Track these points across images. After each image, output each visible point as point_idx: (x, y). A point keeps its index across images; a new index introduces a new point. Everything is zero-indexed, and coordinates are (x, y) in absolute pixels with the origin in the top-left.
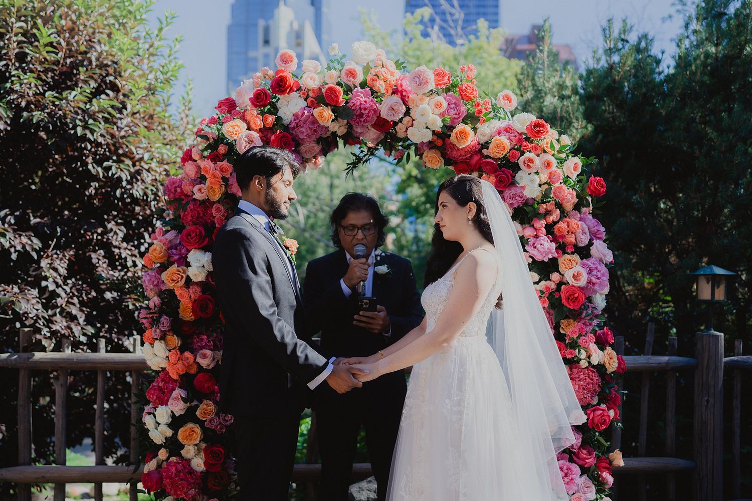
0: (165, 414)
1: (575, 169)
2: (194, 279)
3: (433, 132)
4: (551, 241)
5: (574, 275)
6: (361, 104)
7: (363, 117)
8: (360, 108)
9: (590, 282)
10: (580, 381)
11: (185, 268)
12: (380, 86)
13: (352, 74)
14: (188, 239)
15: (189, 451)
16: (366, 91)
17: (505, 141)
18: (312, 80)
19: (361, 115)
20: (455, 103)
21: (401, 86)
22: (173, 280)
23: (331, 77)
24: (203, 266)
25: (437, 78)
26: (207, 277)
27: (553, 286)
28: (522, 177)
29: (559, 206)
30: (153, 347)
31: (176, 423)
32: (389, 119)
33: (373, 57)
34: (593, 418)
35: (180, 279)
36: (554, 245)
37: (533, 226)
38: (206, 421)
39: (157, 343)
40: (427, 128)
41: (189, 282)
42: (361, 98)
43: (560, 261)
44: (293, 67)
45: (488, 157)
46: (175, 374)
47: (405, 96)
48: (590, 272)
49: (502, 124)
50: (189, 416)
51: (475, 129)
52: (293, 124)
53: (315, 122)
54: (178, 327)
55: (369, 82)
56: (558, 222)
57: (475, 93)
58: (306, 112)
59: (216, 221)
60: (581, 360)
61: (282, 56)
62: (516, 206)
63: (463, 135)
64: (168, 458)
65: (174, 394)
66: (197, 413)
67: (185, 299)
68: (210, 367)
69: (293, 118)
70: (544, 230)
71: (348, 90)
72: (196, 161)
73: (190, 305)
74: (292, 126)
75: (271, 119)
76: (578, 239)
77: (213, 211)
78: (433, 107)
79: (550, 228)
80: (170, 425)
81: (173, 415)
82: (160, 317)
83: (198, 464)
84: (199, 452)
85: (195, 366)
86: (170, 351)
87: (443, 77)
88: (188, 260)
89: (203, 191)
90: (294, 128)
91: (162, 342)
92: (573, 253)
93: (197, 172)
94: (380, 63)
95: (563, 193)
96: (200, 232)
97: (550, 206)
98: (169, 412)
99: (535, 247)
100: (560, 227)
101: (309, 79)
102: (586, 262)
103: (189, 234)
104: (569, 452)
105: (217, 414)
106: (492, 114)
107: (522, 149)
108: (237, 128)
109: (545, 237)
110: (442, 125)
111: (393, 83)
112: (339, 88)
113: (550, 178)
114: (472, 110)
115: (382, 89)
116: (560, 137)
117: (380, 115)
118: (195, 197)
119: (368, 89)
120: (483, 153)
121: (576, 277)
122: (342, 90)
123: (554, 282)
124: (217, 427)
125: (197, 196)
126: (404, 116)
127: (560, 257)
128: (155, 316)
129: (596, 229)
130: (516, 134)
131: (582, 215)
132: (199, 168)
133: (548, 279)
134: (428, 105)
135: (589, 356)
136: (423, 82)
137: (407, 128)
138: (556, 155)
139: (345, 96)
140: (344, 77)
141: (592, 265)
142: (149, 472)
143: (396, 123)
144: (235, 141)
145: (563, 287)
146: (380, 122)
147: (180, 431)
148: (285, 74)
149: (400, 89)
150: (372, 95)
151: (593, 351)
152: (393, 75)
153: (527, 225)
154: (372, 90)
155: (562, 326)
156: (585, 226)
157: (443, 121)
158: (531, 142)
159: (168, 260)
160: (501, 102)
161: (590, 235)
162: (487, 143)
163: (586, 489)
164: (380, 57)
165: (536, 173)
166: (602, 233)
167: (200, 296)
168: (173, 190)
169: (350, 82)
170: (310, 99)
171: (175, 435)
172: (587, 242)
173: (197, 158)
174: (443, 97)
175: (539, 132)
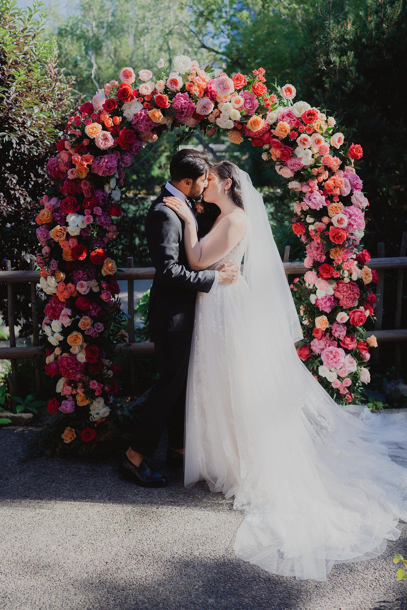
0: (58, 326)
1: (339, 141)
2: (72, 234)
3: (235, 121)
4: (322, 195)
5: (338, 220)
6: (182, 105)
7: (183, 114)
8: (182, 108)
9: (350, 224)
10: (344, 292)
11: (65, 227)
12: (196, 91)
13: (174, 82)
14: (66, 207)
15: (75, 349)
16: (185, 95)
17: (286, 126)
18: (146, 90)
19: (182, 113)
20: (250, 99)
21: (210, 88)
22: (57, 236)
23: (160, 85)
24: (78, 226)
25: (236, 82)
26: (81, 232)
27: (324, 227)
28: (300, 151)
29: (327, 168)
30: (46, 280)
31: (65, 331)
32: (203, 114)
33: (189, 68)
34: (353, 318)
35: (62, 236)
36: (324, 198)
37: (308, 184)
38: (85, 330)
39: (49, 278)
40: (230, 119)
41: (68, 237)
42: (182, 100)
43: (329, 208)
44: (132, 80)
45: (275, 137)
46: (63, 298)
47: (213, 95)
48: (350, 217)
49: (286, 110)
50: (74, 327)
51: (264, 117)
52: (134, 122)
53: (150, 120)
54: (63, 266)
55: (187, 88)
56: (327, 180)
57: (264, 90)
58: (143, 113)
59: (84, 192)
60: (344, 277)
61: (124, 72)
62: (296, 170)
63: (256, 123)
64: (61, 354)
65: (63, 312)
66: (79, 325)
67: (67, 247)
68: (86, 294)
69: (134, 117)
70: (317, 187)
71: (172, 95)
72: (68, 150)
73: (70, 252)
74: (134, 123)
75: (119, 119)
76: (342, 191)
78: (235, 103)
79: (321, 186)
80: (61, 333)
81: (63, 326)
82: (50, 261)
83: (82, 357)
84: (82, 349)
85: (76, 292)
86: (58, 283)
87: (241, 81)
88: (67, 221)
89: (74, 173)
90: (135, 124)
91: (53, 277)
92: (338, 202)
93: (69, 158)
94: (195, 72)
95: (329, 161)
96: (74, 202)
97: (320, 170)
98: (60, 324)
99: (310, 200)
100: (329, 184)
101: (144, 89)
102: (347, 209)
103: (66, 204)
104: (339, 340)
105: (93, 325)
106: (277, 104)
107: (299, 130)
108: (95, 130)
109: (318, 192)
110: (240, 116)
111: (205, 87)
112: (166, 96)
113: (320, 151)
114: (262, 103)
115: (197, 93)
116: (327, 118)
117: (196, 111)
118: (68, 177)
119: (186, 94)
120: (272, 133)
121: (340, 221)
122: (167, 97)
123: (324, 223)
124: (93, 333)
125: (70, 177)
126: (213, 110)
127: (329, 205)
128: (47, 260)
129: (355, 182)
130: (295, 118)
131: (345, 172)
132: (70, 155)
133: (321, 221)
134: (230, 102)
135: (351, 275)
136: (225, 88)
137: (216, 118)
138: (324, 135)
139: (170, 101)
140: (169, 85)
141: (351, 212)
142: (50, 363)
143: (208, 115)
144: (94, 139)
145: (331, 227)
146: (196, 116)
147: (68, 337)
148: (127, 87)
149: (210, 90)
150: (190, 97)
151: (353, 270)
152: (204, 81)
153: (305, 183)
154: (190, 94)
155: (331, 253)
156: (347, 181)
157: (241, 114)
158: (306, 125)
159: (53, 220)
160: (284, 94)
161: (351, 187)
162: (275, 124)
163: (350, 364)
164: (194, 67)
165: (310, 149)
166: (360, 185)
167: (76, 245)
168: (53, 170)
169: (173, 88)
170: (146, 103)
171: (65, 340)
172: (349, 192)
173: (68, 148)
174: (242, 95)
175: (311, 119)
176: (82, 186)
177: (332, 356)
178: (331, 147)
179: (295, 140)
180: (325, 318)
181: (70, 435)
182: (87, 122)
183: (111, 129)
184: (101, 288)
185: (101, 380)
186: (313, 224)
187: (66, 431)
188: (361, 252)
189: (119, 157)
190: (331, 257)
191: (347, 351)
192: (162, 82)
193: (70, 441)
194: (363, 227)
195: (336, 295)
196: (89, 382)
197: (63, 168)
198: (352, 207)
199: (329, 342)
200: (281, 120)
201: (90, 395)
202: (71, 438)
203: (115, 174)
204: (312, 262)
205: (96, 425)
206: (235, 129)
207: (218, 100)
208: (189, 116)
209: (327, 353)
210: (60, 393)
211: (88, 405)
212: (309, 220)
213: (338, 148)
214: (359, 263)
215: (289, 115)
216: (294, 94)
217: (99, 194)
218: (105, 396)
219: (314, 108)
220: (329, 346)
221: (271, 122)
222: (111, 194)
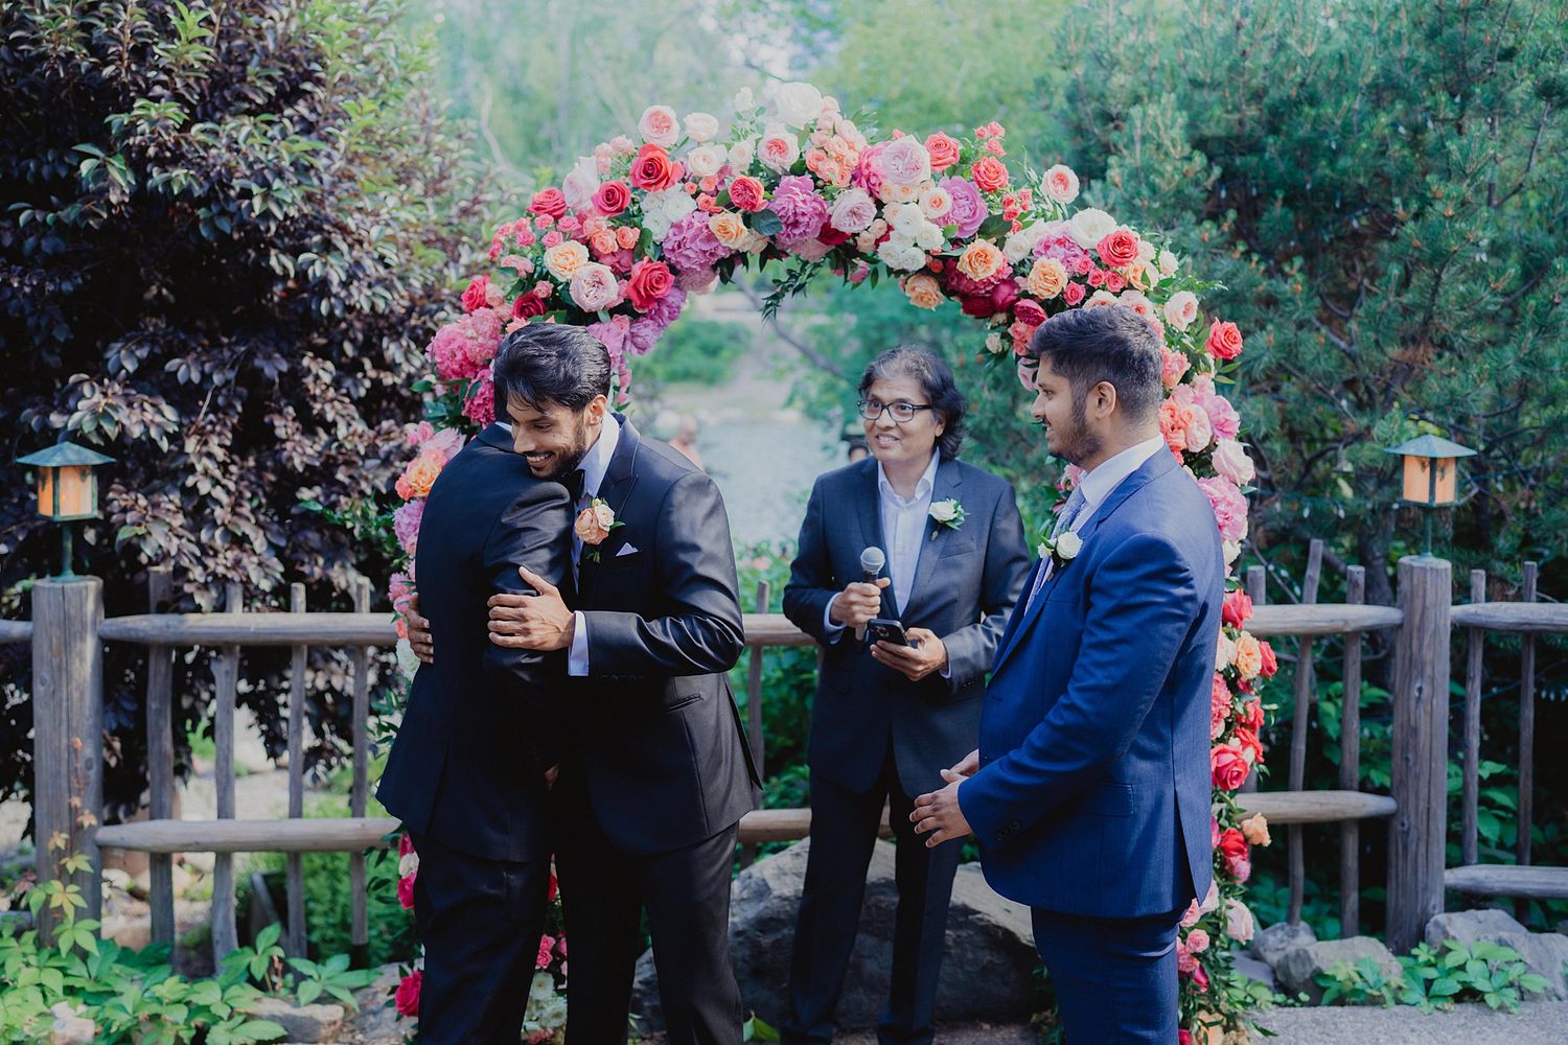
1: (1186, 312)
3: (928, 252)
6: (795, 207)
7: (798, 227)
8: (795, 214)
12: (830, 170)
13: (778, 147)
16: (803, 181)
17: (1057, 268)
18: (705, 163)
19: (796, 225)
20: (967, 197)
21: (868, 166)
23: (742, 153)
25: (934, 153)
32: (846, 230)
33: (815, 113)
40: (916, 245)
42: (796, 197)
44: (671, 138)
45: (1026, 295)
47: (874, 185)
49: (1054, 230)
51: (1000, 244)
52: (672, 243)
53: (711, 239)
55: (810, 162)
57: (1002, 177)
58: (695, 221)
61: (651, 116)
63: (982, 258)
69: (672, 230)
71: (773, 180)
72: (493, 308)
74: (668, 245)
75: (631, 235)
76: (1191, 438)
78: (928, 207)
87: (945, 152)
90: (673, 250)
93: (495, 328)
94: (828, 124)
101: (700, 161)
106: (1033, 214)
107: (1089, 282)
110: (942, 240)
111: (855, 164)
112: (757, 182)
114: (998, 210)
115: (833, 178)
116: (1158, 253)
117: (828, 223)
119: (808, 177)
120: (1017, 286)
122: (761, 184)
126: (874, 220)
129: (1222, 417)
130: (1078, 252)
131: (1195, 391)
132: (502, 320)
134: (917, 203)
136: (909, 168)
137: (878, 242)
138: (1151, 295)
139: (767, 195)
140: (763, 156)
143: (858, 235)
144: (568, 283)
146: (829, 235)
148: (658, 154)
149: (866, 172)
150: (817, 187)
152: (852, 147)
154: (816, 180)
156: (1203, 413)
157: (943, 235)
158: (1106, 269)
160: (1048, 188)
161: (1213, 428)
162: (1026, 264)
164: (827, 113)
166: (1233, 424)
169: (772, 163)
170: (702, 197)
172: (1207, 443)
173: (495, 303)
174: (945, 187)
175: (1123, 255)
178: (1166, 327)
182: (551, 241)
183: (613, 259)
189: (626, 331)
192: (745, 148)
194: (1243, 532)
198: (1217, 480)
200: (1041, 254)
206: (925, 271)
207: (884, 198)
208: (813, 234)
213: (1183, 328)
215: (1064, 242)
216: (1074, 190)
219: (1126, 227)
221: (1017, 257)
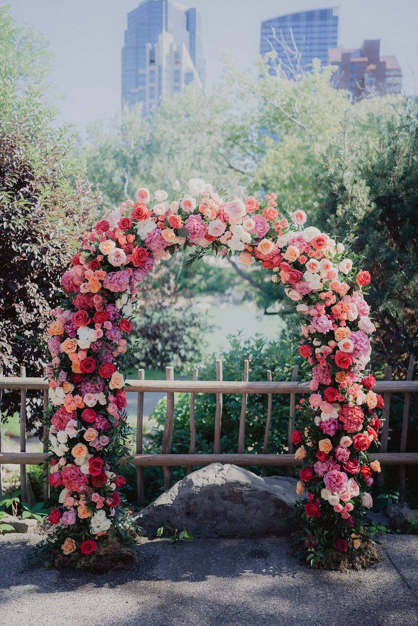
0: (63, 436)
1: (347, 267)
2: (82, 347)
3: (246, 243)
4: (329, 319)
5: (344, 345)
6: (194, 227)
8: (194, 229)
9: (355, 349)
10: (348, 416)
11: (75, 339)
12: (208, 213)
13: (188, 204)
14: (77, 320)
15: (79, 461)
16: (198, 217)
17: (296, 250)
18: (160, 210)
19: (195, 233)
20: (261, 223)
21: (223, 210)
22: (68, 348)
23: (174, 206)
24: (88, 339)
25: (248, 205)
26: (90, 345)
27: (330, 350)
28: (308, 275)
29: (335, 293)
30: (55, 391)
31: (71, 443)
32: (215, 235)
33: (202, 191)
34: (357, 442)
35: (73, 348)
36: (331, 322)
37: (316, 308)
38: (90, 442)
39: (58, 389)
40: (241, 241)
41: (79, 349)
42: (195, 222)
43: (336, 332)
44: (147, 200)
45: (284, 260)
46: (70, 409)
47: (226, 218)
48: (356, 341)
49: (296, 235)
50: (80, 439)
51: (274, 240)
52: (148, 240)
53: (162, 239)
54: (72, 378)
55: (200, 210)
56: (335, 304)
57: (275, 215)
58: (156, 232)
59: (96, 306)
60: (349, 401)
61: (140, 192)
62: (304, 294)
63: (266, 246)
64: (66, 465)
65: (69, 424)
66: (85, 436)
67: (77, 360)
68: (93, 406)
69: (148, 236)
70: (324, 311)
71: (186, 216)
72: (82, 265)
73: (79, 364)
74: (146, 241)
75: (132, 238)
76: (349, 316)
77: (94, 300)
78: (246, 226)
79: (328, 310)
80: (67, 444)
81: (69, 438)
82: (59, 372)
84: (86, 461)
85: (83, 404)
86: (66, 394)
87: (253, 205)
88: (78, 334)
89: (86, 287)
90: (148, 243)
91: (61, 388)
92: (345, 327)
93: (83, 273)
94: (208, 195)
95: (338, 286)
96: (85, 315)
97: (328, 294)
98: (66, 435)
99: (317, 324)
100: (336, 308)
101: (158, 209)
102: (354, 335)
103: (78, 317)
104: (341, 463)
105: (98, 438)
106: (288, 229)
107: (308, 255)
108: (109, 246)
109: (325, 316)
110: (251, 239)
111: (217, 210)
112: (179, 217)
113: (328, 276)
114: (273, 227)
115: (209, 215)
116: (337, 244)
117: (207, 233)
118: (81, 291)
119: (199, 215)
120: (282, 257)
121: (346, 346)
122: (181, 218)
123: (331, 347)
124: (97, 446)
125: (83, 290)
126: (225, 231)
127: (336, 329)
128: (56, 371)
129: (363, 308)
130: (305, 243)
131: (353, 298)
132: (84, 270)
133: (327, 345)
134: (242, 225)
135: (356, 399)
136: (238, 211)
137: (227, 240)
138: (333, 260)
139: (183, 222)
140: (183, 207)
141: (358, 338)
142: (54, 473)
143: (219, 237)
144: (108, 255)
145: (337, 351)
146: (208, 237)
147: (73, 449)
148: (142, 206)
149: (222, 213)
150: (203, 219)
151: (358, 395)
152: (217, 203)
153: (313, 306)
154: (202, 216)
155: (337, 377)
156: (355, 306)
157: (252, 237)
158: (315, 250)
159: (64, 332)
160: (294, 219)
161: (359, 312)
162: (285, 248)
163: (352, 489)
164: (208, 190)
165: (319, 273)
166: (367, 310)
167: (85, 359)
168: (67, 282)
169: (186, 210)
170: (159, 223)
171: (70, 451)
172: (356, 318)
173: (83, 263)
174: (253, 219)
175: (320, 245)
176: (94, 301)
177: (334, 480)
178: (340, 272)
179: (304, 265)
180: (328, 441)
181: (70, 547)
182: (102, 240)
183: (125, 247)
184: (108, 402)
185: (103, 492)
186: (319, 347)
187: (66, 542)
188: (366, 377)
189: (131, 274)
190: (337, 381)
191: (350, 476)
192: (176, 203)
193: (69, 553)
194: (369, 352)
195: (340, 418)
196: (92, 493)
197: (77, 282)
198: (359, 332)
199: (332, 465)
200: (291, 244)
201: (92, 507)
202: (71, 550)
203: (126, 290)
204: (318, 385)
205: (96, 538)
206: (246, 250)
207: (230, 223)
208: (202, 237)
209: (330, 477)
210: (62, 504)
211: (89, 517)
212: (316, 343)
213: (346, 274)
214: (364, 387)
215: (300, 240)
216: (305, 220)
217: (110, 309)
218: (107, 508)
219: (324, 234)
220: (332, 469)
221: (281, 246)
222: (122, 309)
